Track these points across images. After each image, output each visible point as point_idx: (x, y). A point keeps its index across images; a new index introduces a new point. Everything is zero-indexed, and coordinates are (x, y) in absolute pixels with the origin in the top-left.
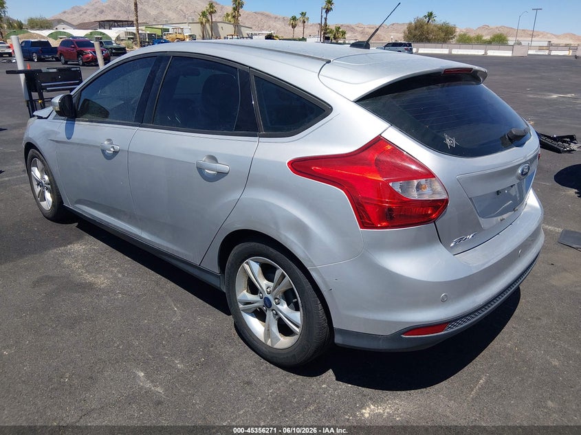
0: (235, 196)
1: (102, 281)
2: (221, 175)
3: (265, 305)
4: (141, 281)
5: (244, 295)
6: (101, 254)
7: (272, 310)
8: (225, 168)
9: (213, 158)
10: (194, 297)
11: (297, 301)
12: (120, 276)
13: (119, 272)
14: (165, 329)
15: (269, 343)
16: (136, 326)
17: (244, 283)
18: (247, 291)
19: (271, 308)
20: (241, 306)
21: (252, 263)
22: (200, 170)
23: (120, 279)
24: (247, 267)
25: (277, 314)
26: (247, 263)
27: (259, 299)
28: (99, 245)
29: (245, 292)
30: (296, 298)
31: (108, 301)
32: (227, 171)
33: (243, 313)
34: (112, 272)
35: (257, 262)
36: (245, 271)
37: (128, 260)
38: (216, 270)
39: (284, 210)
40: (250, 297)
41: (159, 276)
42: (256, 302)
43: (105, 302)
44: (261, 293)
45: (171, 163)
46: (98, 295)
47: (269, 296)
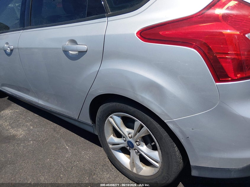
0: (95, 69)
1: (20, 133)
2: (82, 53)
3: (129, 145)
4: (44, 130)
5: (112, 138)
6: (20, 114)
7: (135, 149)
8: (83, 47)
9: (74, 42)
10: (79, 137)
11: (155, 144)
12: (31, 128)
13: (30, 125)
14: (62, 165)
15: (135, 171)
16: (42, 165)
17: (111, 130)
18: (113, 135)
19: (134, 148)
20: (111, 146)
21: (115, 117)
22: (66, 52)
23: (32, 130)
24: (111, 120)
25: (138, 152)
26: (111, 117)
27: (123, 141)
28: (20, 109)
29: (112, 136)
30: (154, 141)
31: (24, 147)
32: (85, 50)
33: (113, 151)
34: (27, 125)
35: (118, 116)
36: (110, 123)
37: (37, 117)
38: (89, 122)
39: (138, 75)
40: (116, 140)
41: (56, 125)
42: (121, 144)
43: (21, 148)
44: (124, 137)
45: (45, 51)
46: (18, 144)
47: (130, 140)
